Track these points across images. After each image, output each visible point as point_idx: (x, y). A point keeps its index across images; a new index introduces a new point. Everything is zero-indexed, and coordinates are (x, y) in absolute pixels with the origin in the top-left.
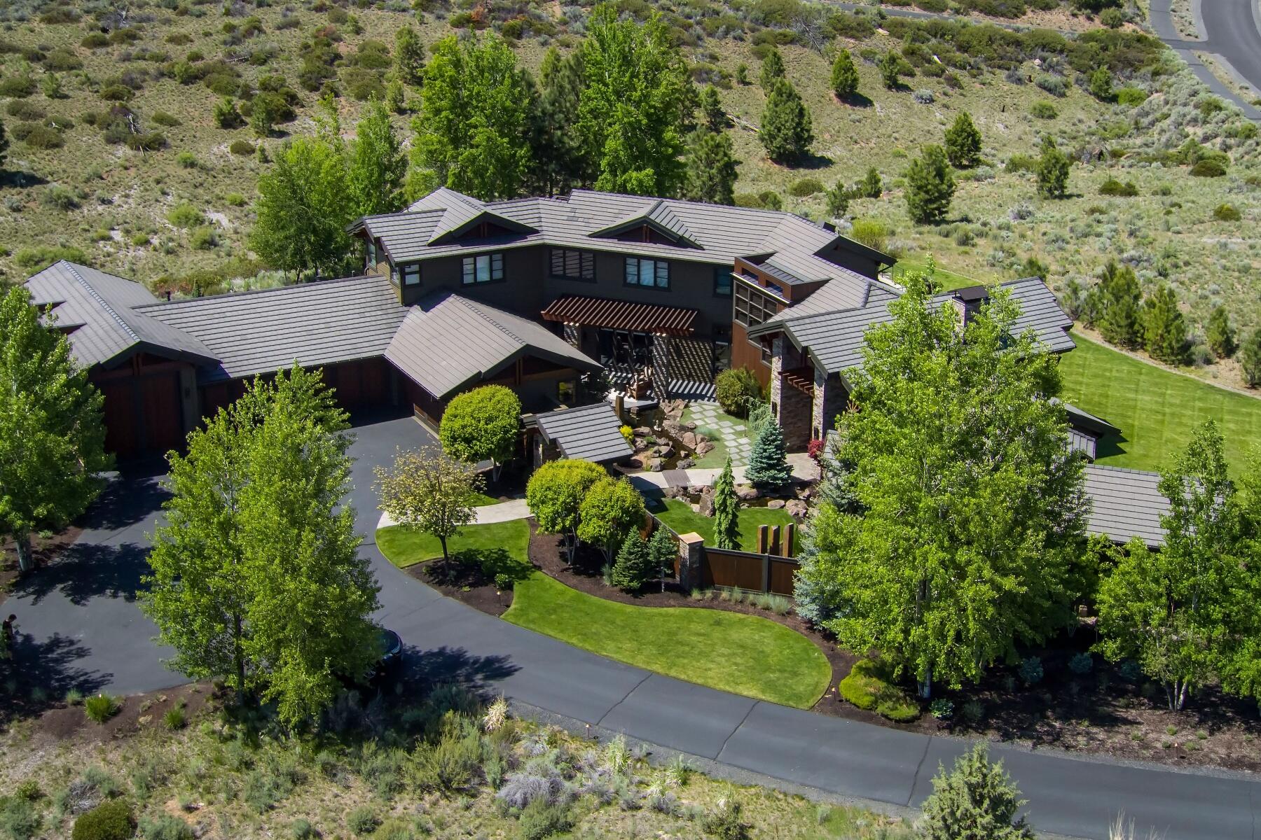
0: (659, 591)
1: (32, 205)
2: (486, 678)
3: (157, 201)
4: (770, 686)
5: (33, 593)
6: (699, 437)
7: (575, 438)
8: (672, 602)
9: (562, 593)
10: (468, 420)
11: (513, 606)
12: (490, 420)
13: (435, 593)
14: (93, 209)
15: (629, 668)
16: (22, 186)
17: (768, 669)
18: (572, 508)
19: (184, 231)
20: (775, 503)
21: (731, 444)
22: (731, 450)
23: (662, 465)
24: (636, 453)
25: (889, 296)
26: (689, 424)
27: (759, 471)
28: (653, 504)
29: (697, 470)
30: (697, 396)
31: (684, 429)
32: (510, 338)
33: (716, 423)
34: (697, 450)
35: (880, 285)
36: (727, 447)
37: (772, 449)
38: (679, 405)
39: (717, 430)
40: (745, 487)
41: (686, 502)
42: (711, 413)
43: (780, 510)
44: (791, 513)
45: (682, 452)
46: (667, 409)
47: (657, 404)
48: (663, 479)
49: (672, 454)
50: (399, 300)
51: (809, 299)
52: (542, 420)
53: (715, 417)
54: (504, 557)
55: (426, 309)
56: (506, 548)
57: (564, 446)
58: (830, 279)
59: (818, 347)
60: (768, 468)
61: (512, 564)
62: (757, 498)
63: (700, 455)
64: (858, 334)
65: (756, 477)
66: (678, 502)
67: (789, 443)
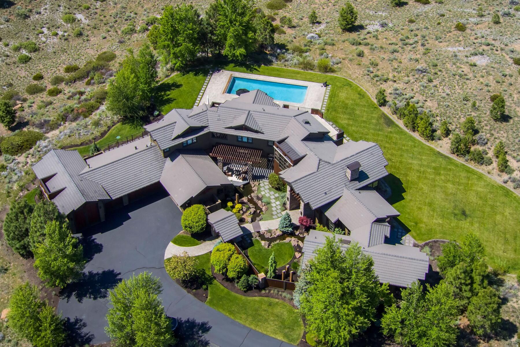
0: (252, 289)
1: (12, 17)
2: (203, 332)
3: (57, 10)
4: (286, 336)
5: (66, 297)
6: (263, 204)
7: (224, 230)
8: (256, 294)
9: (223, 290)
10: (190, 222)
11: (209, 298)
12: (197, 222)
13: (185, 291)
14: (34, 17)
15: (244, 326)
16: (7, 8)
17: (285, 328)
18: (225, 267)
19: (69, 25)
20: (288, 239)
21: (274, 205)
22: (274, 209)
23: (252, 219)
24: (243, 214)
25: (326, 164)
26: (260, 195)
27: (283, 228)
28: (249, 241)
29: (263, 222)
30: (262, 177)
31: (259, 199)
32: (201, 182)
33: (269, 193)
34: (263, 210)
35: (323, 159)
36: (272, 207)
37: (287, 222)
38: (256, 183)
39: (269, 197)
40: (278, 230)
41: (260, 240)
42: (267, 187)
43: (289, 243)
44: (293, 245)
45: (258, 211)
46: (253, 186)
47: (249, 183)
48: (252, 227)
49: (255, 212)
50: (163, 156)
51: (299, 163)
52: (214, 225)
53: (268, 189)
54: (204, 273)
55: (172, 160)
56: (205, 268)
57: (221, 234)
58: (307, 155)
59: (302, 192)
60: (286, 227)
61: (207, 277)
62: (282, 235)
63: (264, 212)
64: (315, 184)
65: (282, 230)
66: (257, 240)
67: (293, 207)
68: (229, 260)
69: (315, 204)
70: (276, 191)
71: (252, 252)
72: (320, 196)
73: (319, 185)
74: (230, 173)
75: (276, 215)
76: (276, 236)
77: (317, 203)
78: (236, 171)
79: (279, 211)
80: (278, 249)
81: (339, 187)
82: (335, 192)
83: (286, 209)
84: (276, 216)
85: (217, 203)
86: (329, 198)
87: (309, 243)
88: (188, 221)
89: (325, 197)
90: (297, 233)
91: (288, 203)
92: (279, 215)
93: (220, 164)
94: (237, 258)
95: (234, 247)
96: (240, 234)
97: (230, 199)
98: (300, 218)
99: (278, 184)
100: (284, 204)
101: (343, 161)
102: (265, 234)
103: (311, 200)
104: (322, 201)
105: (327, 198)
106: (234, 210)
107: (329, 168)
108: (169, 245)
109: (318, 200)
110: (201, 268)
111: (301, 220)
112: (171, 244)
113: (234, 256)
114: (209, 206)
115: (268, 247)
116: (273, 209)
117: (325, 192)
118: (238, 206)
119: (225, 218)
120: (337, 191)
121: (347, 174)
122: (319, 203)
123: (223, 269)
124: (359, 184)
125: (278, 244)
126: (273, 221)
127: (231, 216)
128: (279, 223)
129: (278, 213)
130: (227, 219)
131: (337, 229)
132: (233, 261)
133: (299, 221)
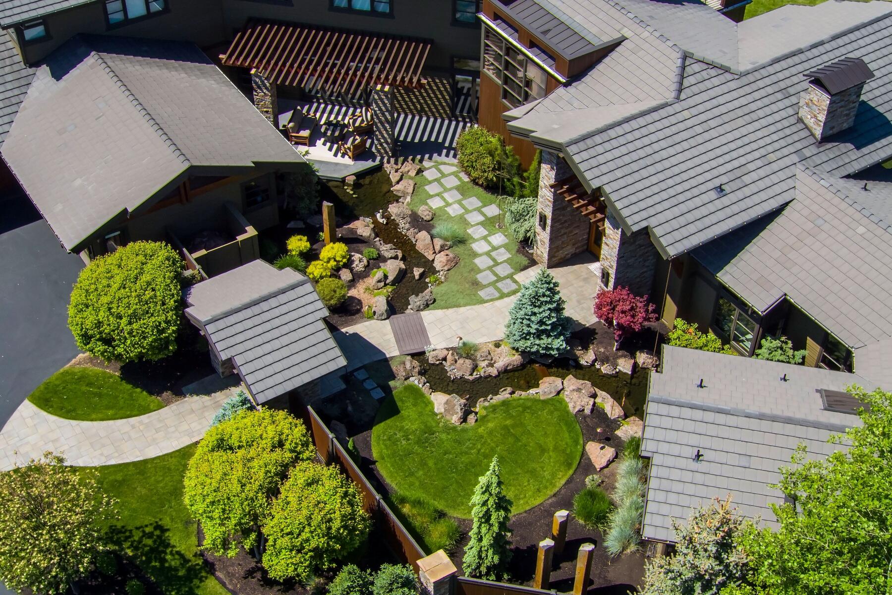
6: (438, 243)
7: (259, 351)
10: (102, 315)
12: (134, 317)
18: (253, 525)
20: (548, 386)
21: (480, 247)
22: (482, 262)
23: (389, 303)
24: (352, 283)
25: (713, 72)
26: (423, 212)
27: (525, 336)
28: (378, 394)
29: (439, 313)
30: (432, 148)
31: (418, 222)
32: (167, 151)
33: (459, 202)
34: (437, 265)
35: (699, 53)
36: (475, 255)
37: (543, 312)
38: (410, 168)
39: (462, 220)
40: (505, 348)
41: (426, 389)
42: (452, 182)
43: (556, 401)
44: (573, 408)
45: (417, 272)
46: (394, 177)
47: (379, 168)
48: (391, 337)
49: (402, 275)
50: (19, 58)
51: (594, 73)
52: (210, 329)
53: (457, 188)
54: (162, 544)
55: (58, 75)
56: (166, 522)
57: (244, 370)
58: (623, 39)
59: (615, 185)
60: (539, 334)
61: (172, 561)
62: (523, 366)
63: (441, 276)
64: (671, 151)
65: (522, 344)
66: (413, 391)
67: (561, 254)
68: (273, 492)
69: (677, 235)
70: (489, 196)
71: (392, 441)
72: (698, 202)
73: (688, 154)
74: (305, 133)
75: (493, 284)
76: (494, 372)
77: (685, 232)
78: (329, 123)
79: (504, 270)
80: (506, 428)
81: (775, 167)
82: (761, 185)
83: (533, 263)
84: (491, 290)
85: (240, 238)
86: (735, 208)
87: (675, 410)
88: (97, 311)
89: (719, 204)
90: (587, 357)
91: (543, 237)
92: (506, 286)
93: (265, 96)
94: (313, 482)
95: (299, 430)
96: (332, 367)
97: (301, 225)
98: (602, 295)
99: (499, 166)
100: (526, 242)
101: (784, 64)
102: (447, 365)
103: (661, 218)
104: (707, 221)
105: (728, 212)
106: (316, 269)
107: (725, 88)
108: (16, 414)
109: (690, 217)
110: (149, 520)
111: (605, 305)
112: (27, 409)
113: (299, 475)
114: (203, 252)
115: (464, 419)
116: (477, 261)
117: (717, 182)
118: (332, 251)
119: (265, 299)
120: (767, 182)
121: (804, 113)
122: (692, 228)
123: (246, 532)
124: (858, 153)
125: (505, 403)
126: (478, 308)
127: (293, 287)
128: (508, 319)
129: (500, 279)
130: (273, 302)
131: (768, 343)
132: (292, 499)
133: (599, 307)
